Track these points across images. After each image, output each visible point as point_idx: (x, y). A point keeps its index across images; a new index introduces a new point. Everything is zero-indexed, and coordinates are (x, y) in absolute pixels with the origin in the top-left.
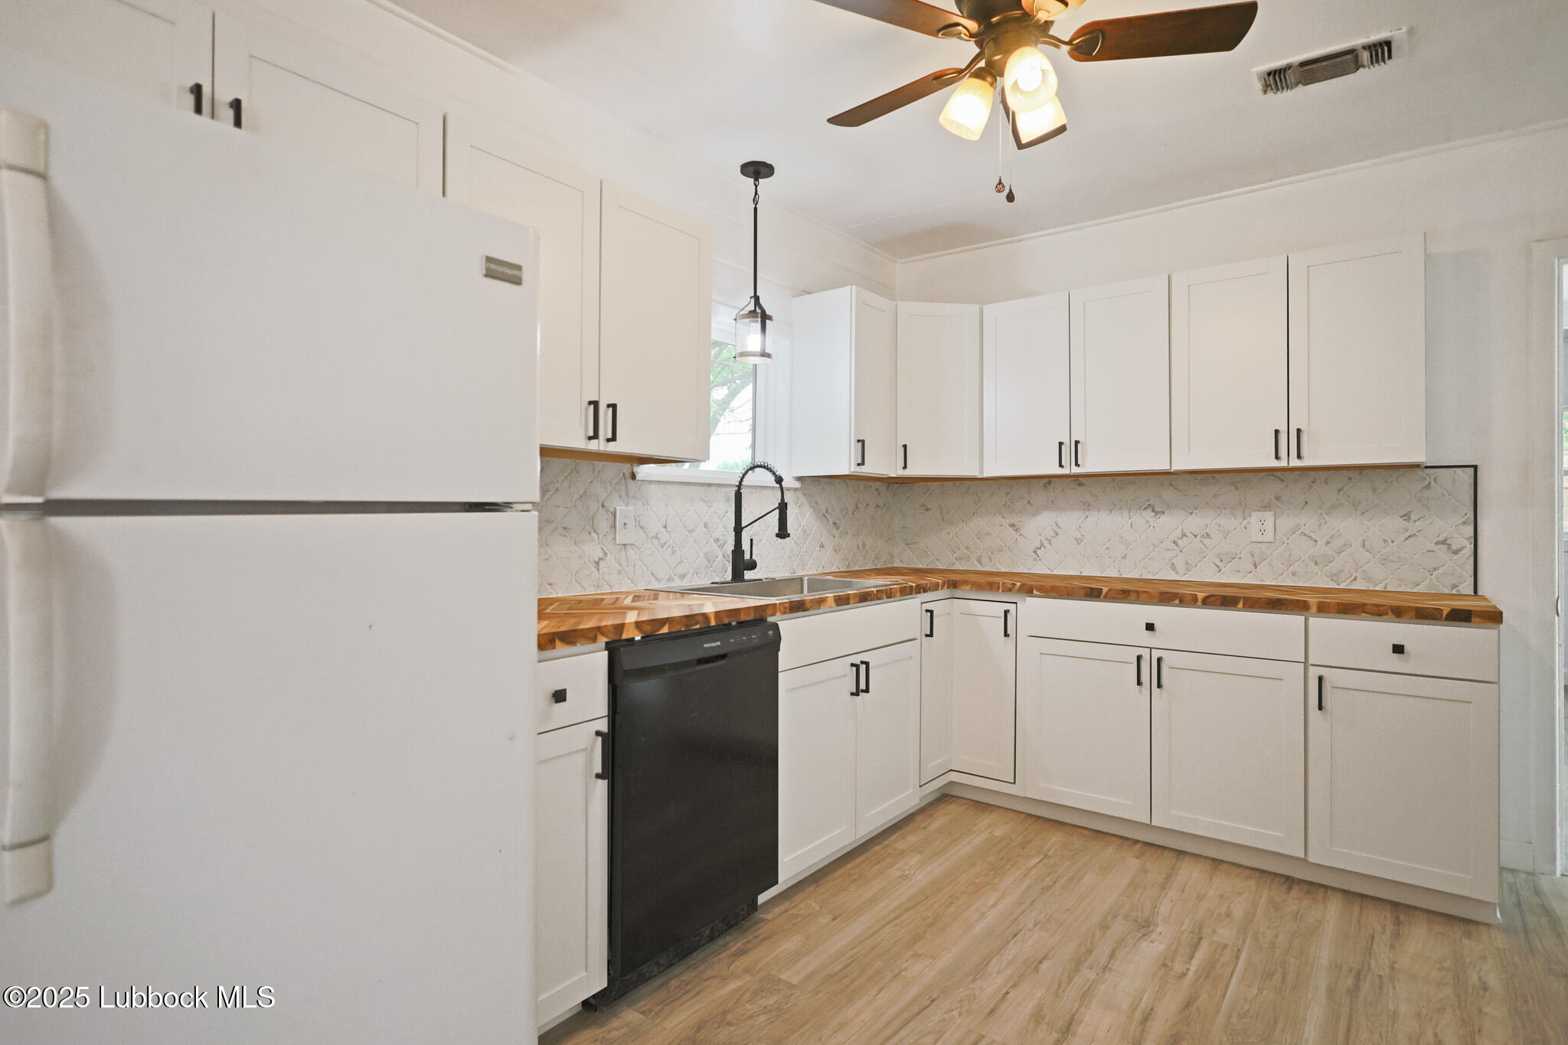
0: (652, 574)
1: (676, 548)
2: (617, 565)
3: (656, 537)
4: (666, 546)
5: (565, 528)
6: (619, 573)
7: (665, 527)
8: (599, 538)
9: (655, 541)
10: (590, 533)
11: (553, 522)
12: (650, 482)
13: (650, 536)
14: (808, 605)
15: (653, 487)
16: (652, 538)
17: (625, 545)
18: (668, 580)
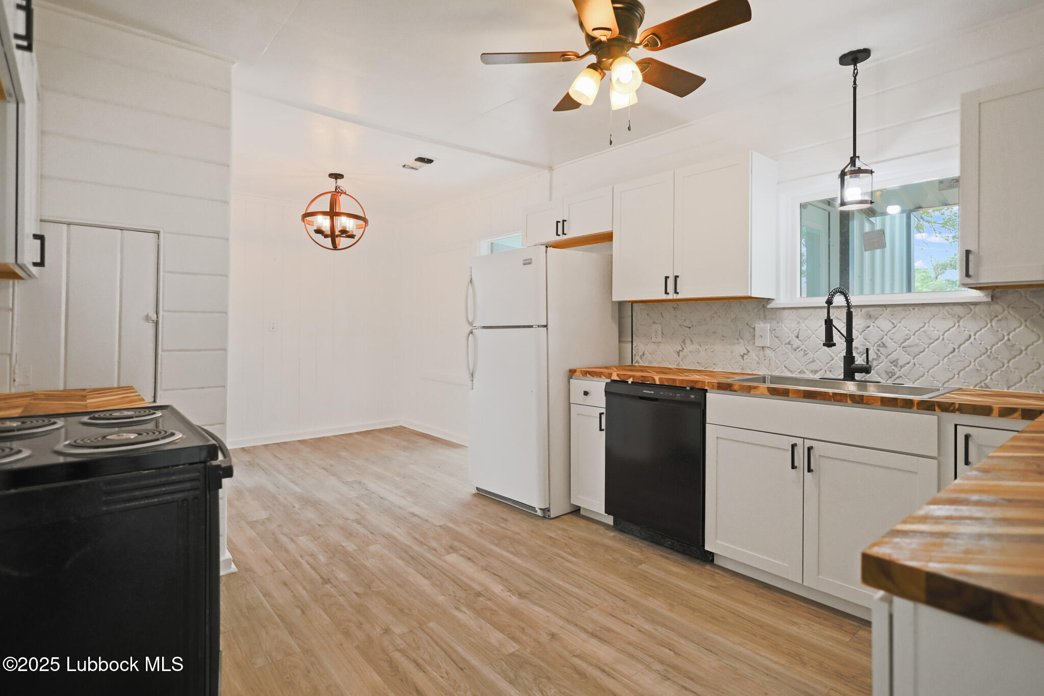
0: (785, 367)
1: (808, 352)
2: (757, 359)
3: (789, 343)
4: (798, 350)
5: (723, 336)
6: (758, 363)
7: (797, 337)
8: (744, 343)
9: (789, 346)
10: (738, 339)
11: (716, 333)
12: (784, 309)
13: (784, 343)
14: (736, 387)
15: (785, 312)
16: (785, 344)
17: (763, 347)
18: (800, 372)
